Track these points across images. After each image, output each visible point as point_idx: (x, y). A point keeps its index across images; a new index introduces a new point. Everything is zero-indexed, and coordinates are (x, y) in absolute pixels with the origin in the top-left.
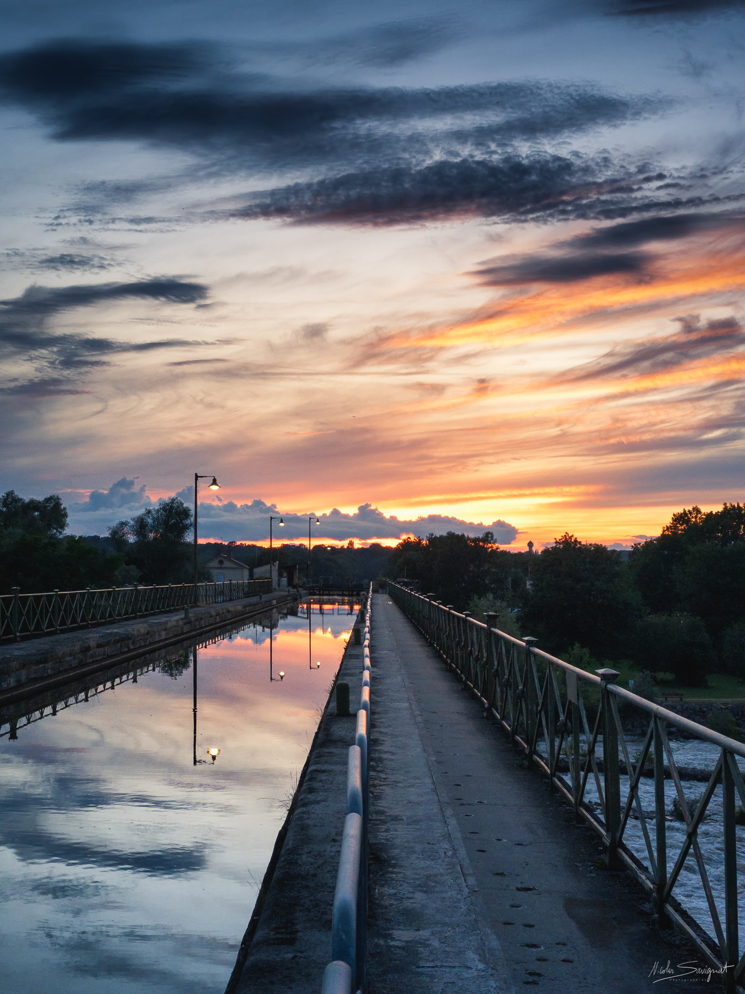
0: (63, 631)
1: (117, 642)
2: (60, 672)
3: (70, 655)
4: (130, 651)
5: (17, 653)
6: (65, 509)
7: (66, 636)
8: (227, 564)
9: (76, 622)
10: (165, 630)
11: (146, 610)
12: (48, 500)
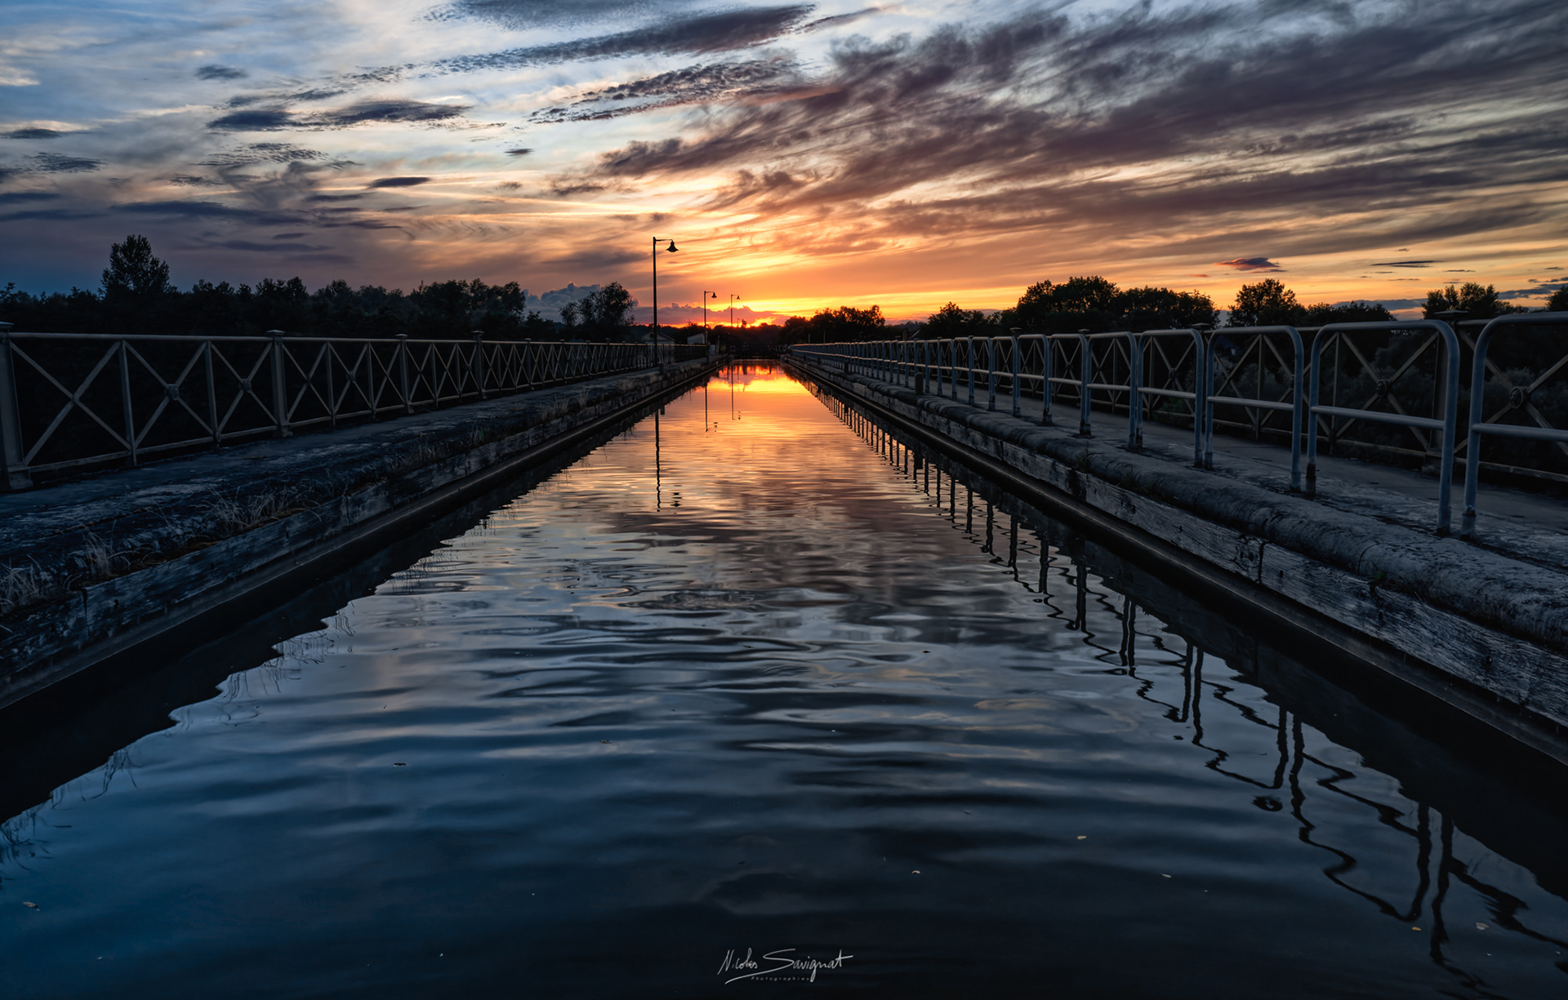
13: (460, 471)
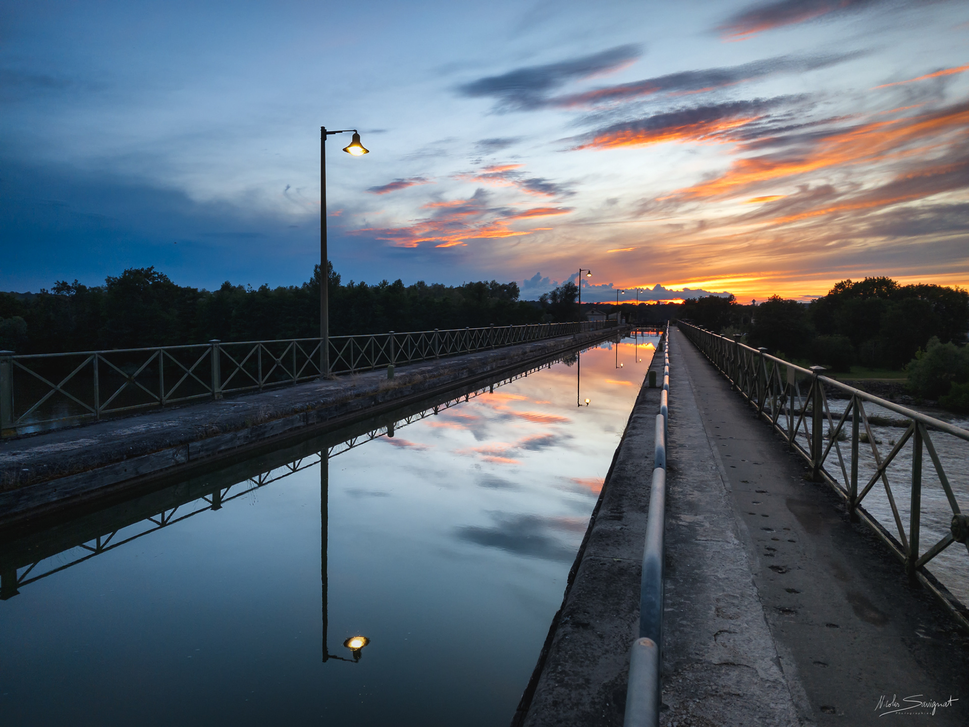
0: (514, 345)
1: (540, 349)
2: (512, 364)
3: (517, 356)
4: (546, 354)
5: (492, 354)
6: (518, 288)
7: (515, 347)
8: (595, 313)
9: (521, 340)
10: (564, 344)
11: (555, 335)
12: (510, 284)
13: (485, 370)
